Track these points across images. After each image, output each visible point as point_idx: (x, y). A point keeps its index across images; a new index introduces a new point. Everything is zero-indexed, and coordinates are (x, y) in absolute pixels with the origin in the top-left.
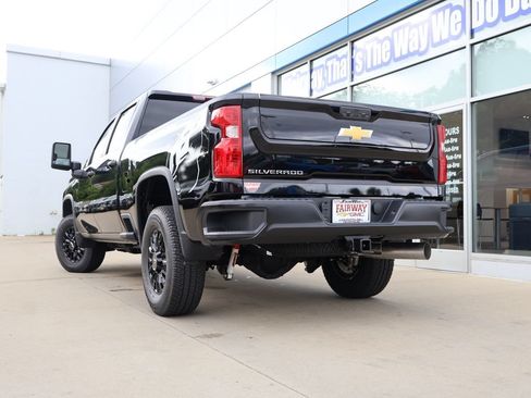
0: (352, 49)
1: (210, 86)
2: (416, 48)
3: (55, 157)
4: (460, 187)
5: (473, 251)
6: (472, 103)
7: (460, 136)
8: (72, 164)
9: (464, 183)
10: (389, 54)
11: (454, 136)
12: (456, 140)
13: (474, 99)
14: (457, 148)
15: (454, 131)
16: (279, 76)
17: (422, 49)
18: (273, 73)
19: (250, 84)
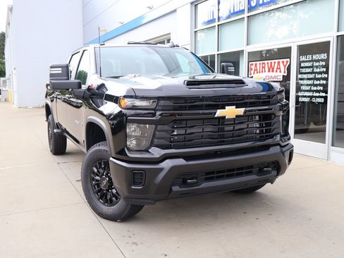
1: (149, 10)
4: (326, 98)
5: (333, 145)
6: (338, 36)
7: (327, 61)
9: (329, 95)
11: (322, 60)
12: (324, 63)
13: (340, 34)
14: (325, 70)
15: (323, 56)
16: (196, 5)
18: (192, 3)
19: (175, 11)
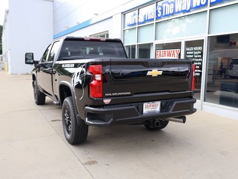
0: (157, 5)
1: (95, 16)
2: (185, 9)
3: (26, 59)
4: (201, 73)
5: (204, 101)
6: (208, 37)
7: (202, 51)
8: (34, 61)
9: (202, 71)
10: (173, 10)
11: (199, 51)
13: (209, 35)
14: (200, 56)
15: (200, 48)
16: (125, 14)
17: (188, 9)
18: (122, 13)
19: (112, 17)
